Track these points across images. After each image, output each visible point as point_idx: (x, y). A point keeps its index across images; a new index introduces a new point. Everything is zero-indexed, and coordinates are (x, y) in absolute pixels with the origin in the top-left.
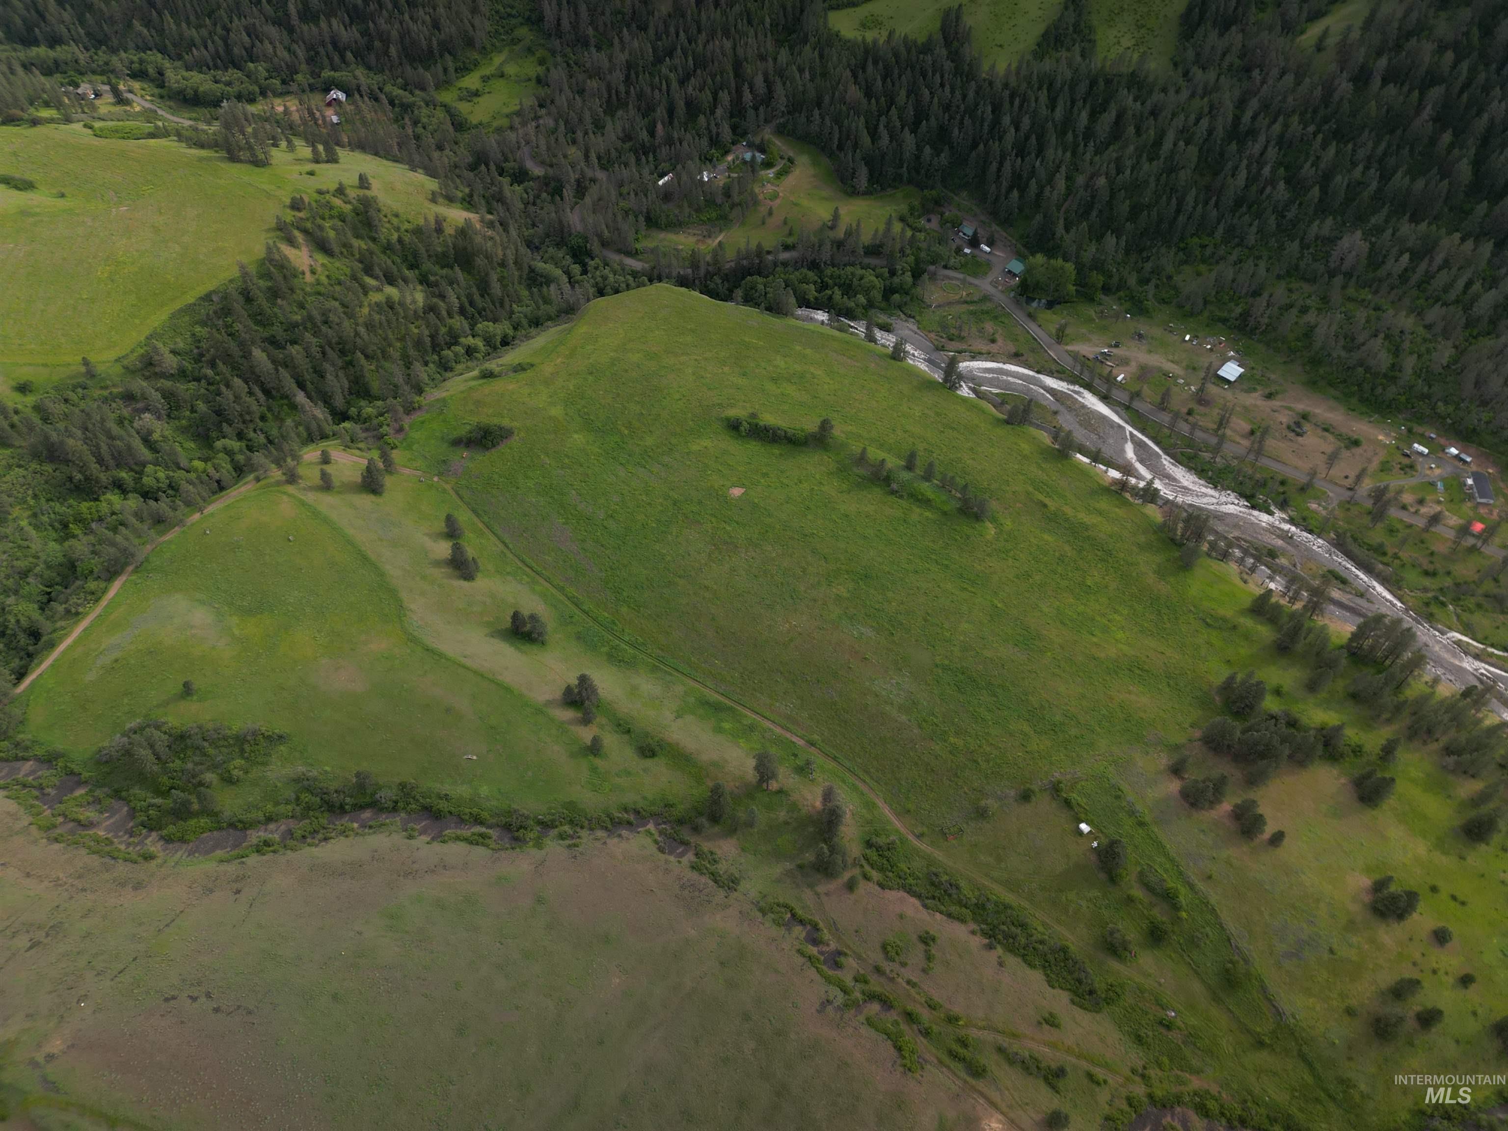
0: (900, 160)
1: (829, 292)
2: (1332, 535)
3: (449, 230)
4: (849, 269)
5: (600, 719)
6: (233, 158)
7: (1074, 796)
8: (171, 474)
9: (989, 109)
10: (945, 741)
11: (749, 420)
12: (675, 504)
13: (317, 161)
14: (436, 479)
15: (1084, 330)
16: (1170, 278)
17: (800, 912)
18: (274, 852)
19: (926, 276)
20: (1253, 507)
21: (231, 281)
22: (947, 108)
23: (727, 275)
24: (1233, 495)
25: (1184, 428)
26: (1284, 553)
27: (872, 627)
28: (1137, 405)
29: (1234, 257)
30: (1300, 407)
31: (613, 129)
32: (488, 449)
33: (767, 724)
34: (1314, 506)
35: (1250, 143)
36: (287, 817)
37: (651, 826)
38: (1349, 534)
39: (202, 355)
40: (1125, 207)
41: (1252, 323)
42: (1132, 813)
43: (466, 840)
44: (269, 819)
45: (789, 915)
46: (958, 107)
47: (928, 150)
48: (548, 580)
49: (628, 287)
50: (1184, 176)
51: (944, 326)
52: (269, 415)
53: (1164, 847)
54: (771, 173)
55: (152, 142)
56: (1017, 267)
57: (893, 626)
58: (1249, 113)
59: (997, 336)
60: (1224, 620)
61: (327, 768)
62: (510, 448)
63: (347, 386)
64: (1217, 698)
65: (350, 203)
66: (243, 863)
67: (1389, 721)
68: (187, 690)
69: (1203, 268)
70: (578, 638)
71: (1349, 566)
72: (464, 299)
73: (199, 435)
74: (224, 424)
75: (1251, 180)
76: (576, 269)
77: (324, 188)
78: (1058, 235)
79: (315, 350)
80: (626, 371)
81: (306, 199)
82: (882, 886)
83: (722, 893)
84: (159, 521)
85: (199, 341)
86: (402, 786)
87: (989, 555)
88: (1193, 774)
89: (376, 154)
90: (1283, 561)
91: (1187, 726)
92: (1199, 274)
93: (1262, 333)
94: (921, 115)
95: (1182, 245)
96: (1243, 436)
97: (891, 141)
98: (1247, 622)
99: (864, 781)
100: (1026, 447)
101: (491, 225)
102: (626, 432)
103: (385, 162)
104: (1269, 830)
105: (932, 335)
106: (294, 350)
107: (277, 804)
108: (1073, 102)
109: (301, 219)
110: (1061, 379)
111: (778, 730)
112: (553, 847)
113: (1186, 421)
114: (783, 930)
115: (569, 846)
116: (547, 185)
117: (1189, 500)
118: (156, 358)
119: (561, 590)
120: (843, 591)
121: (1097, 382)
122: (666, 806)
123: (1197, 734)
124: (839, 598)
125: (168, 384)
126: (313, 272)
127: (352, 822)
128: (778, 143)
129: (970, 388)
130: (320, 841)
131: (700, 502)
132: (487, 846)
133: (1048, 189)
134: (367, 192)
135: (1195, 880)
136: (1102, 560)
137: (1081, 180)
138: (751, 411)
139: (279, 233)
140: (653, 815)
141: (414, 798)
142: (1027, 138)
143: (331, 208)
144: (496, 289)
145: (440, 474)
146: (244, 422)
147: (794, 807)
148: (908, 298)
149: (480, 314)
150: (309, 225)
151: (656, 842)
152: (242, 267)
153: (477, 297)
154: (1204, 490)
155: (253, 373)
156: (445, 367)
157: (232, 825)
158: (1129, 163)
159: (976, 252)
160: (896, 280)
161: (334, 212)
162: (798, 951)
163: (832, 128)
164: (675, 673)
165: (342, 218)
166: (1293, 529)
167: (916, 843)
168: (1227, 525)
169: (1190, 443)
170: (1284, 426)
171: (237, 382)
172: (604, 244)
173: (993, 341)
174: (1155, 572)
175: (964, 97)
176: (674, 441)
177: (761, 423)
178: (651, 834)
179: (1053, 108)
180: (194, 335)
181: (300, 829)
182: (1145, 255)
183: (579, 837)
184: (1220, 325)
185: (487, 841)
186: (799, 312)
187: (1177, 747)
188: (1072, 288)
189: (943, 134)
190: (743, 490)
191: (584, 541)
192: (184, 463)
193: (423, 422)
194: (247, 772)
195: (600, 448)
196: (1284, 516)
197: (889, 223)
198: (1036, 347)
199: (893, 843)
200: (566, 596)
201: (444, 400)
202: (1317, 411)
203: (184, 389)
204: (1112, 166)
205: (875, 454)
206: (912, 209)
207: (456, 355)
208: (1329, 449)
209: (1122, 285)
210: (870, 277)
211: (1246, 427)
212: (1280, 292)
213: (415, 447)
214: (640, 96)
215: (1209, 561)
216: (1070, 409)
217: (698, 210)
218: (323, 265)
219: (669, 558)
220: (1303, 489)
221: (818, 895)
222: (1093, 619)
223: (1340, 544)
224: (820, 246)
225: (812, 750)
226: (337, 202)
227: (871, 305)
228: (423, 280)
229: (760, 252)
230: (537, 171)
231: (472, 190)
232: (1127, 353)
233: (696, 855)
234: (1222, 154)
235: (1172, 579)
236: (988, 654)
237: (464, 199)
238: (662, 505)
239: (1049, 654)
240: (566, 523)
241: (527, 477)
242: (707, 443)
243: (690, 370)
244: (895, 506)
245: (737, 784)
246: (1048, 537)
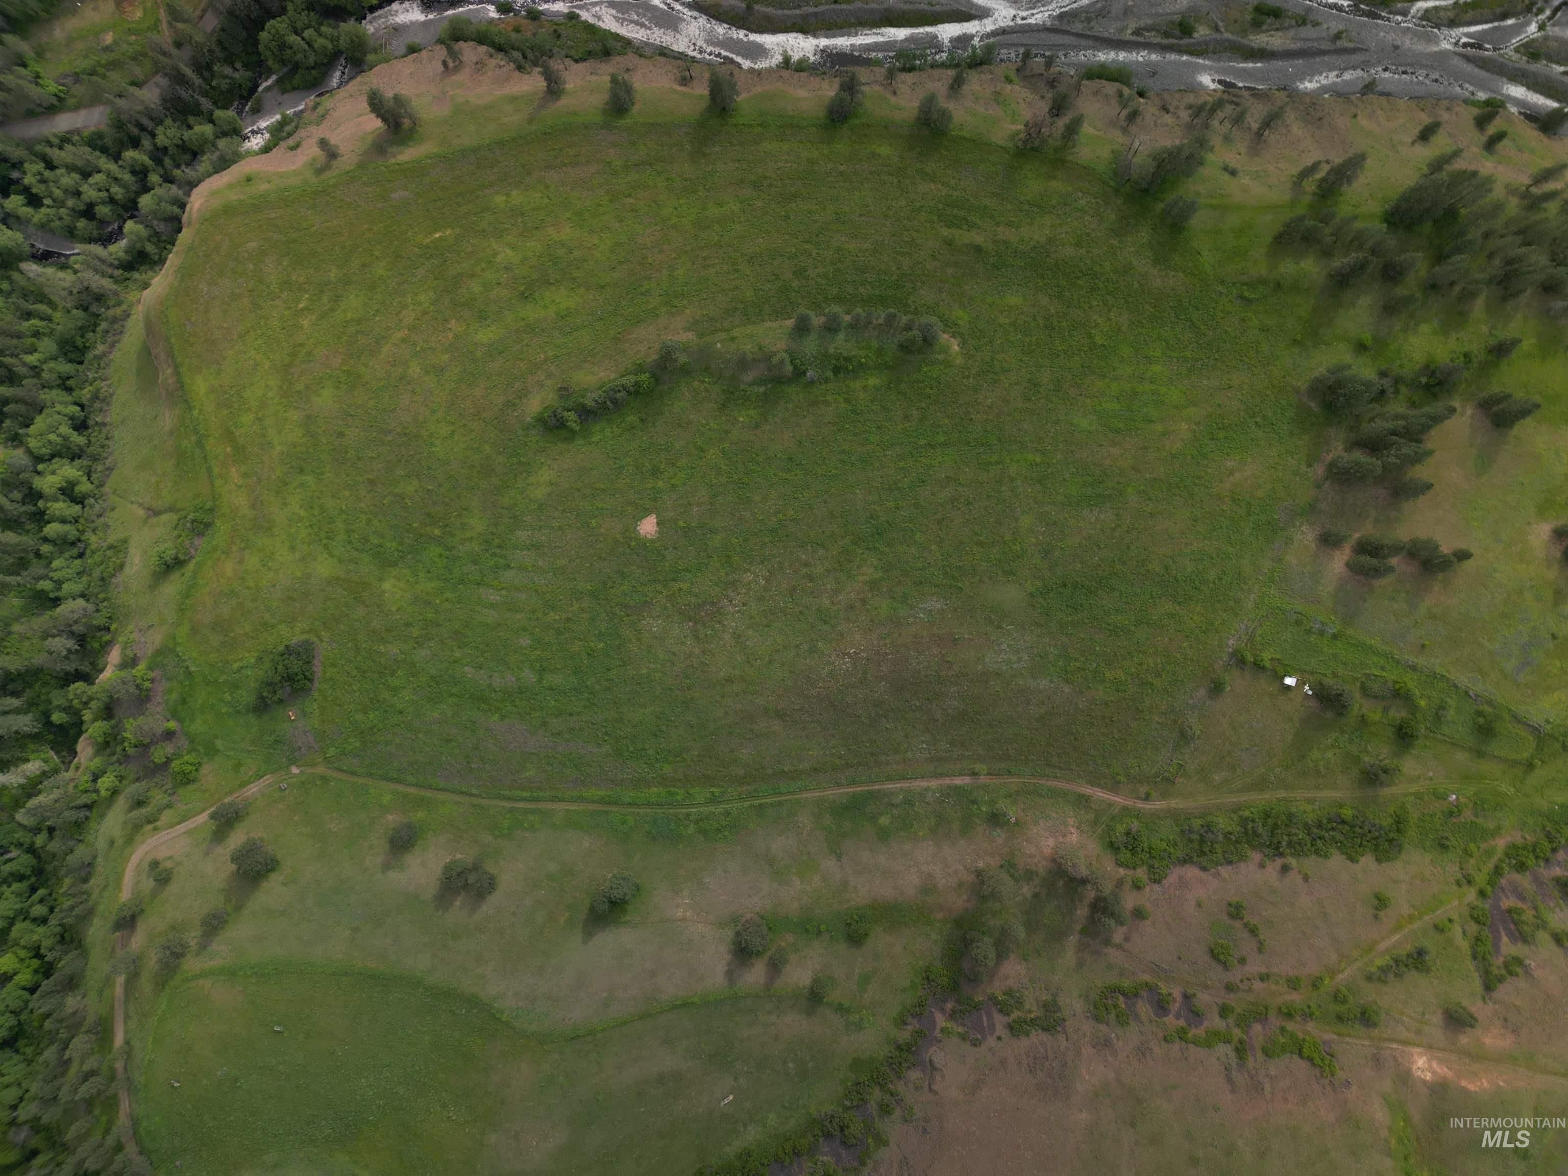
5: (786, 941)
7: (1260, 653)
10: (1104, 681)
11: (566, 402)
12: (596, 599)
14: (295, 770)
17: (1126, 983)
27: (933, 594)
32: (309, 689)
33: (920, 784)
37: (941, 1021)
42: (1321, 631)
45: (1121, 998)
48: (554, 799)
53: (1371, 647)
57: (953, 577)
60: (1262, 281)
62: (333, 665)
64: (1312, 404)
70: (654, 839)
80: (341, 434)
82: (1157, 881)
83: (1061, 1038)
87: (977, 389)
91: (1304, 468)
98: (1288, 268)
99: (1056, 777)
102: (437, 532)
111: (934, 784)
114: (1133, 1025)
115: (905, 1120)
119: (581, 799)
120: (869, 572)
122: (926, 978)
123: (1320, 472)
124: (874, 585)
131: (621, 574)
135: (1412, 659)
136: (1091, 291)
138: (555, 386)
140: (928, 1002)
145: (293, 762)
147: (1030, 874)
151: (963, 1037)
162: (1165, 1039)
164: (783, 798)
167: (1148, 806)
174: (1153, 262)
176: (505, 501)
177: (584, 396)
178: (950, 1030)
183: (901, 1097)
187: (1312, 507)
190: (653, 519)
191: (544, 724)
195: (431, 579)
199: (1133, 828)
200: (593, 802)
201: (165, 647)
213: (218, 745)
219: (657, 675)
221: (1119, 947)
222: (1136, 395)
225: (983, 780)
233: (1001, 1011)
235: (1176, 258)
236: (1073, 541)
238: (582, 610)
239: (1130, 490)
240: (503, 717)
241: (395, 690)
242: (545, 475)
243: (415, 369)
244: (829, 398)
245: (965, 897)
246: (1013, 300)
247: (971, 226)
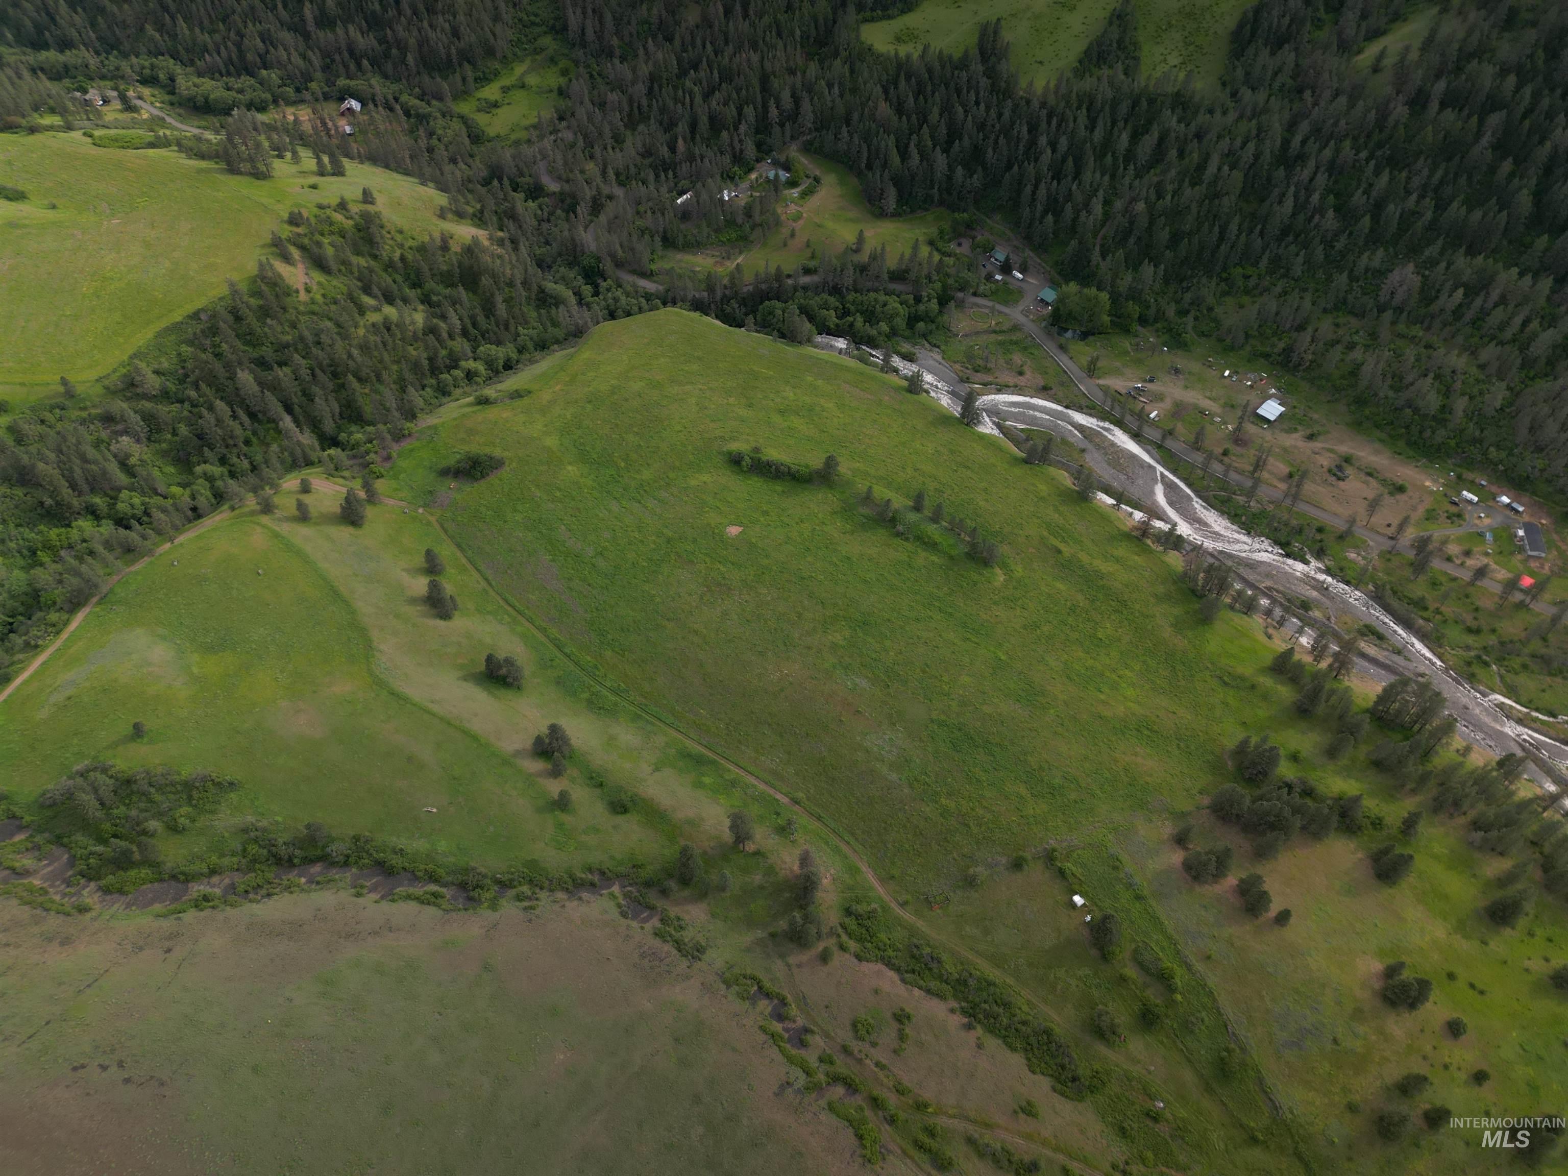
0: (932, 181)
1: (851, 319)
2: (1371, 587)
3: (455, 248)
4: (872, 295)
5: (572, 771)
6: (233, 170)
7: (1069, 866)
8: (147, 500)
9: (1025, 129)
10: (936, 802)
11: (752, 455)
12: (668, 542)
13: (322, 174)
14: (421, 510)
15: (1118, 364)
16: (1210, 309)
17: (767, 984)
18: (213, 907)
19: (952, 304)
20: (1288, 555)
21: (221, 299)
22: (981, 127)
23: (744, 299)
24: (1267, 542)
25: (1217, 468)
26: (1319, 605)
27: (867, 677)
28: (1170, 443)
29: (1278, 289)
30: (1344, 449)
31: (633, 143)
32: (477, 480)
33: (752, 780)
34: (1353, 556)
35: (1299, 168)
36: (232, 870)
37: (616, 889)
38: (1388, 587)
39: (186, 376)
40: (1164, 235)
41: (1295, 359)
42: (1130, 886)
43: (417, 899)
44: (213, 872)
45: (756, 988)
46: (993, 126)
47: (960, 171)
48: (530, 620)
49: (641, 310)
50: (1227, 202)
51: (970, 357)
52: (254, 440)
53: (1161, 924)
54: (795, 193)
55: (151, 152)
56: (1050, 295)
57: (889, 677)
58: (1298, 138)
59: (1025, 368)
60: (1242, 678)
61: (279, 819)
62: (501, 480)
63: (337, 410)
64: (1230, 763)
65: (352, 218)
66: (179, 919)
67: (1414, 791)
68: (138, 731)
69: (1246, 299)
70: (558, 683)
71: (1387, 621)
72: (467, 321)
73: (179, 460)
74: (206, 449)
75: (1299, 208)
76: (587, 290)
77: (325, 202)
78: (1094, 263)
79: (304, 373)
80: (626, 400)
81: (305, 214)
82: (859, 958)
83: (684, 963)
84: (129, 551)
85: (185, 361)
86: (356, 839)
87: (995, 603)
88: (1198, 846)
89: (387, 166)
90: (1316, 614)
91: (1194, 792)
92: (1242, 306)
93: (1304, 370)
94: (954, 134)
95: (1224, 275)
96: (1281, 480)
97: (921, 161)
98: (1267, 682)
99: (848, 843)
100: (1043, 488)
101: (501, 242)
102: (623, 464)
103: (396, 176)
104: (1275, 908)
105: (957, 366)
106: (283, 374)
107: (222, 855)
108: (1114, 123)
109: (299, 235)
110: (1091, 415)
111: (762, 787)
112: (509, 909)
113: (1221, 461)
114: (747, 1005)
115: (525, 909)
116: (562, 201)
117: (1220, 546)
118: (138, 378)
119: (543, 630)
120: (838, 638)
121: (1128, 419)
122: (634, 866)
123: (1206, 801)
124: (834, 647)
125: (148, 405)
126: (308, 291)
127: (300, 876)
128: (804, 160)
129: (994, 423)
130: (263, 897)
131: (695, 541)
132: (438, 906)
133: (1084, 214)
134: (370, 208)
135: (1192, 960)
136: (1116, 611)
137: (1119, 205)
138: (754, 445)
139: (274, 249)
140: (619, 876)
141: (367, 852)
142: (1064, 160)
143: (331, 224)
144: (501, 309)
145: (425, 506)
146: (227, 447)
147: (770, 871)
148: (934, 326)
149: (483, 336)
150: (306, 241)
151: (619, 906)
152: (232, 285)
153: (481, 319)
154: (1236, 536)
155: (238, 395)
156: (443, 391)
157: (174, 877)
158: (1170, 188)
159: (1008, 279)
160: (922, 307)
161: (335, 228)
162: (761, 1027)
163: (860, 145)
164: (658, 723)
165: (342, 234)
166: (1329, 579)
167: (899, 911)
168: (1259, 574)
169: (1224, 485)
170: (1325, 469)
171: (220, 405)
172: (619, 264)
173: (1021, 373)
174: (1172, 625)
175: (1000, 115)
176: (672, 475)
177: (764, 458)
178: (615, 897)
179: (1091, 128)
180: (179, 354)
181: (244, 883)
182: (1185, 284)
183: (537, 899)
184: (1262, 360)
185: (440, 901)
186: (819, 339)
187: (1183, 815)
188: (1106, 319)
189: (977, 153)
190: (740, 529)
191: (570, 579)
192: (162, 489)
193: (412, 450)
194: (193, 821)
195: (594, 481)
196: (1320, 565)
197: (915, 247)
198: (1066, 381)
199: (874, 911)
200: (548, 637)
201: (435, 428)
202: (1361, 454)
203: (166, 411)
204: (1152, 190)
205: (881, 492)
206: (941, 232)
207: (455, 379)
208: (1371, 495)
209: (1160, 316)
210: (894, 304)
211: (1284, 469)
212: (1325, 326)
213: (402, 476)
214: (663, 110)
215: (1231, 614)
216: (1098, 447)
217: (718, 231)
218: (319, 283)
219: (658, 599)
220: (1341, 537)
221: (788, 965)
222: (1102, 675)
223: (1378, 598)
224: (842, 271)
225: (796, 808)
226: (338, 217)
227: (893, 333)
228: (426, 300)
229: (779, 276)
230: (553, 186)
231: (483, 206)
232: (1162, 389)
233: (662, 920)
234: (1269, 179)
235: (1190, 634)
236: (987, 709)
237: (474, 215)
238: (654, 542)
239: (1052, 711)
240: (553, 560)
241: (515, 510)
242: (706, 478)
243: (693, 400)
244: (900, 549)
245: (712, 844)
246: (1060, 585)
247: (1064, 541)
